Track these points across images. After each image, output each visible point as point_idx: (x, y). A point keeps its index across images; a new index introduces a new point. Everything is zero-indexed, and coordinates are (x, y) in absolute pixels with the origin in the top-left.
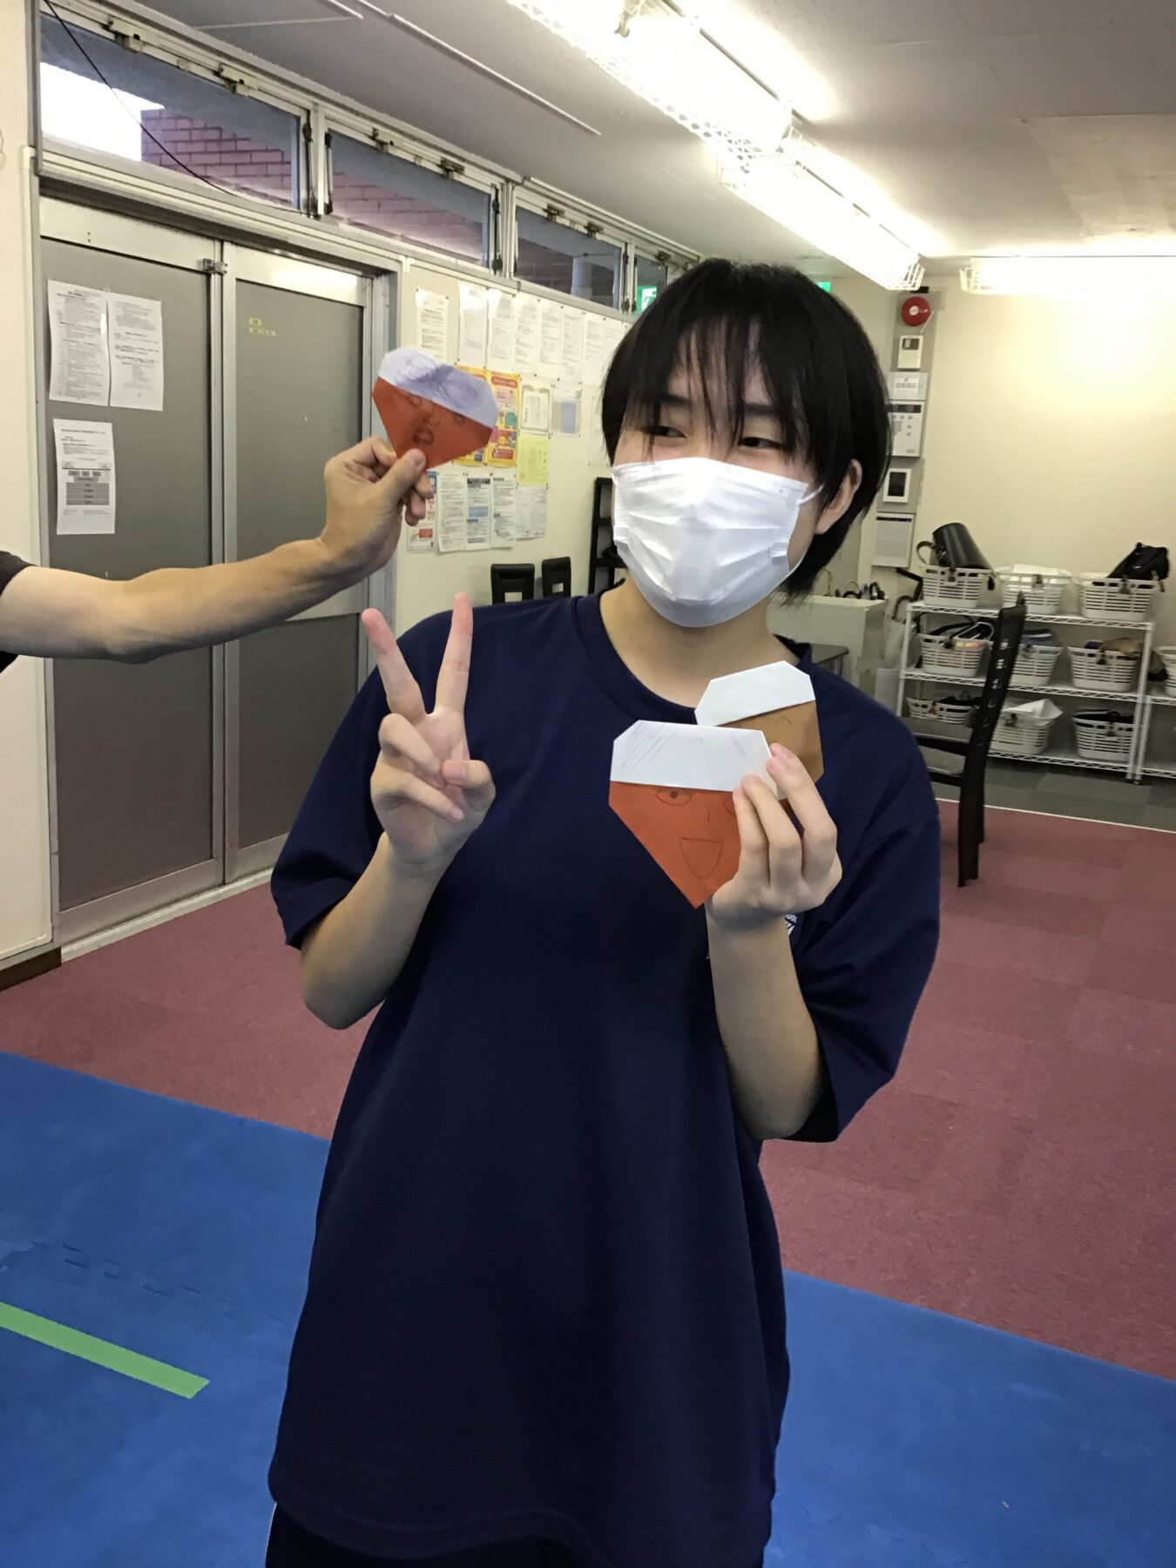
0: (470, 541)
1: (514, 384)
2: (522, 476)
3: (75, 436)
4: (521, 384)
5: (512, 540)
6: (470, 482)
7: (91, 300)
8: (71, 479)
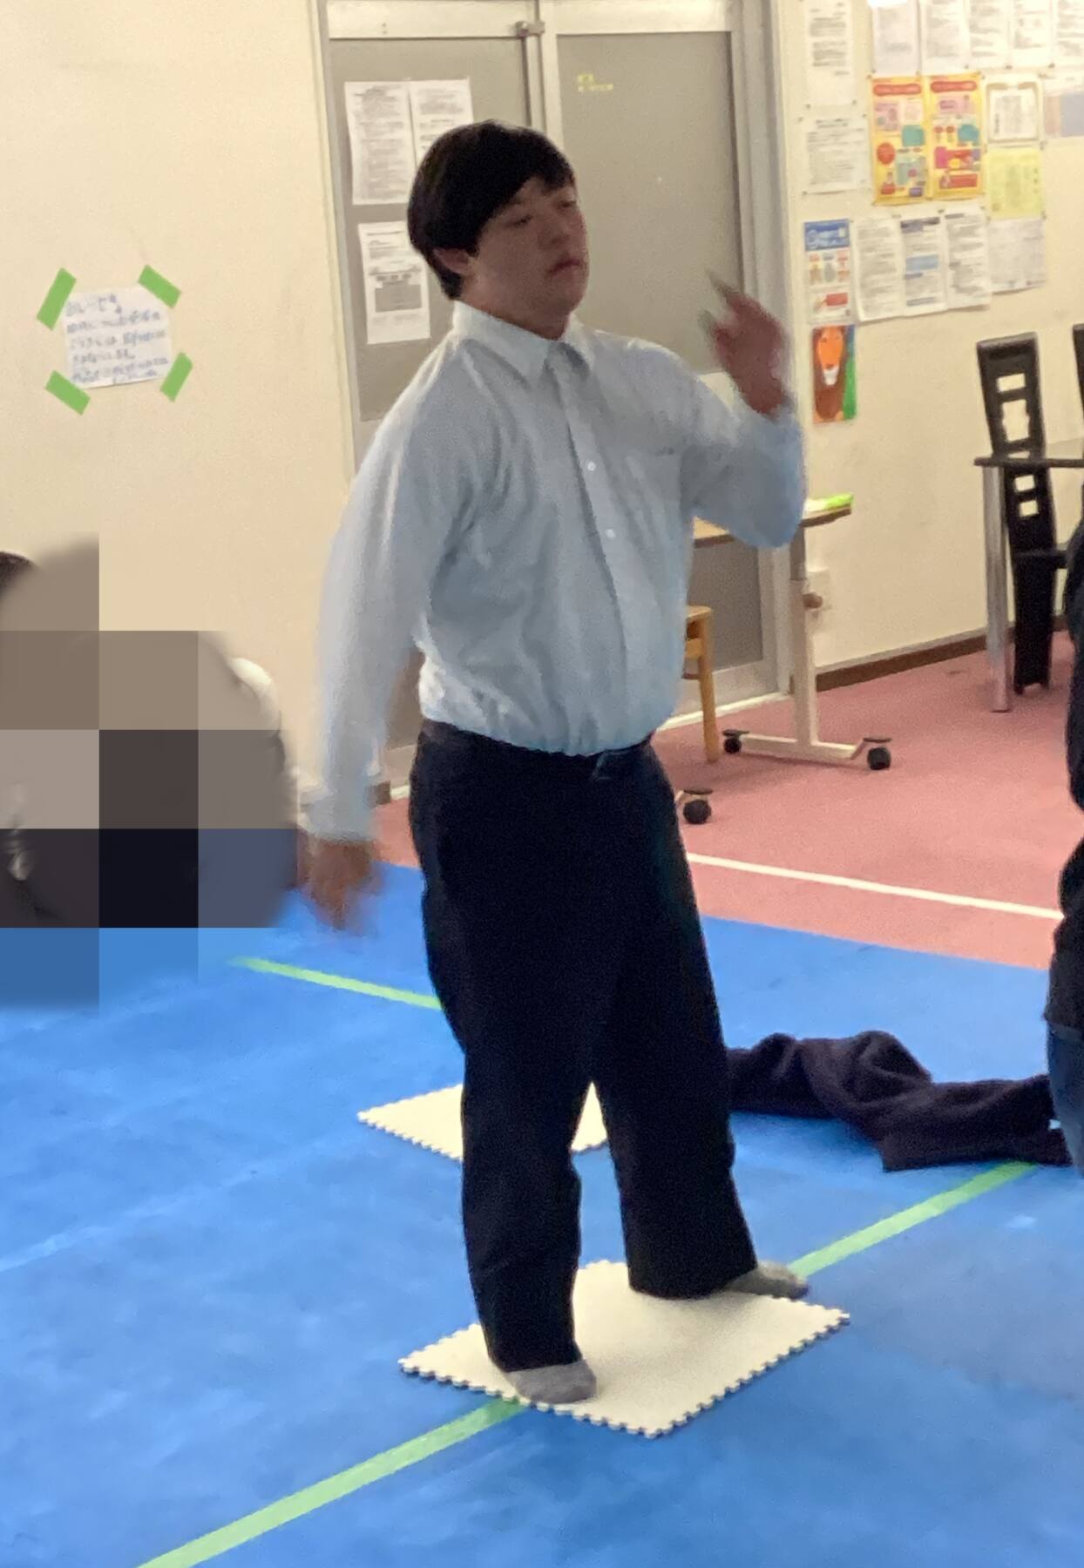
0: (911, 304)
1: (970, 86)
2: (996, 208)
3: (382, 239)
4: (983, 84)
5: (984, 295)
6: (905, 226)
7: (390, 94)
8: (379, 285)
